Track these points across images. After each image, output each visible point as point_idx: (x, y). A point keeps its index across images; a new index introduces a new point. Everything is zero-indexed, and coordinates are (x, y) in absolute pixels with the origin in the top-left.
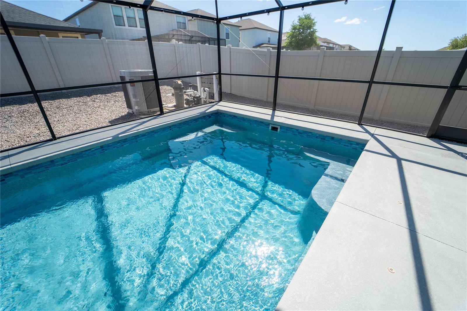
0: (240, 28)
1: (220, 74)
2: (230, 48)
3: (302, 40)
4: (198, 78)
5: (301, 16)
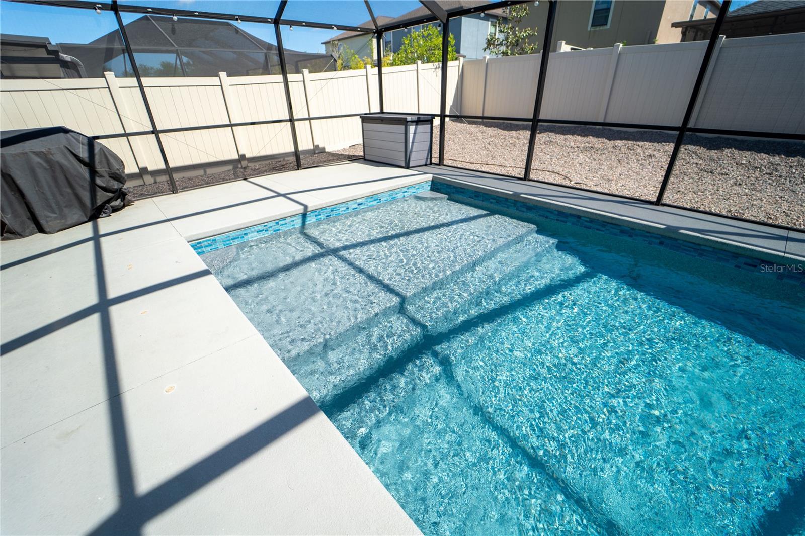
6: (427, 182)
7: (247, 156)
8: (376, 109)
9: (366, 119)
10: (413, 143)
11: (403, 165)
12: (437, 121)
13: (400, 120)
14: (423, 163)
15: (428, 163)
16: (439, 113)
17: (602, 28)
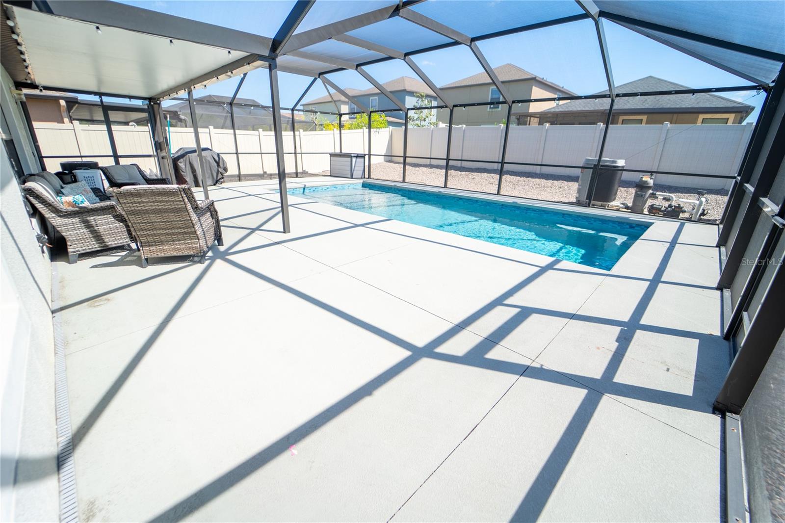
6: (360, 183)
7: (268, 173)
8: (338, 151)
9: (332, 155)
10: (355, 167)
11: (350, 177)
12: (367, 157)
13: (349, 156)
14: (360, 177)
15: (363, 177)
16: (368, 153)
17: (496, 110)
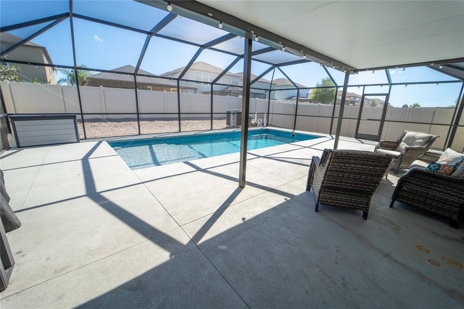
0: (276, 85)
1: (268, 113)
2: (273, 102)
3: (324, 95)
4: (256, 114)
5: (324, 79)
11: (76, 141)
